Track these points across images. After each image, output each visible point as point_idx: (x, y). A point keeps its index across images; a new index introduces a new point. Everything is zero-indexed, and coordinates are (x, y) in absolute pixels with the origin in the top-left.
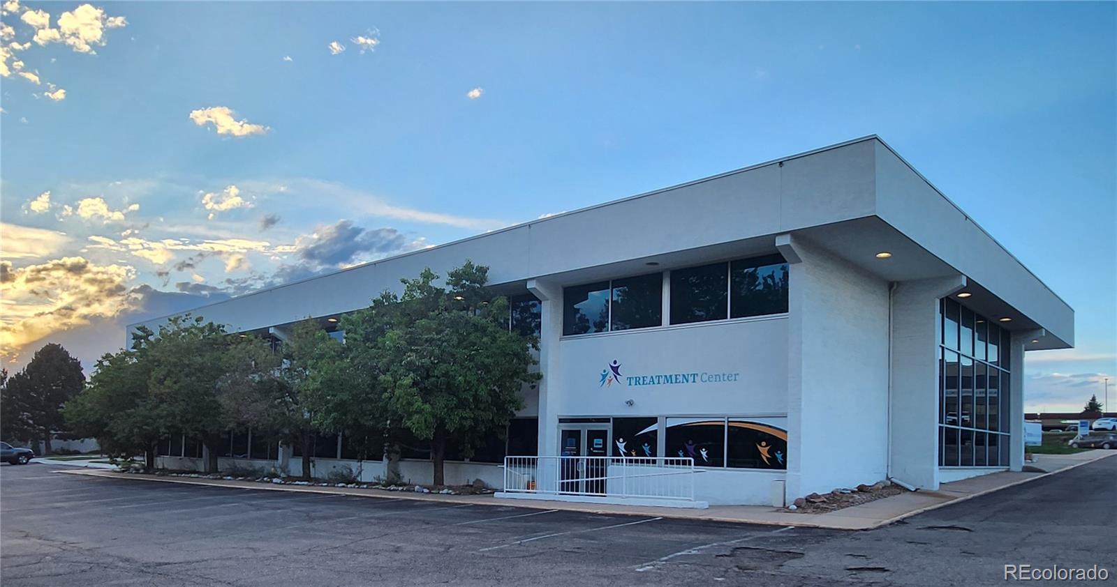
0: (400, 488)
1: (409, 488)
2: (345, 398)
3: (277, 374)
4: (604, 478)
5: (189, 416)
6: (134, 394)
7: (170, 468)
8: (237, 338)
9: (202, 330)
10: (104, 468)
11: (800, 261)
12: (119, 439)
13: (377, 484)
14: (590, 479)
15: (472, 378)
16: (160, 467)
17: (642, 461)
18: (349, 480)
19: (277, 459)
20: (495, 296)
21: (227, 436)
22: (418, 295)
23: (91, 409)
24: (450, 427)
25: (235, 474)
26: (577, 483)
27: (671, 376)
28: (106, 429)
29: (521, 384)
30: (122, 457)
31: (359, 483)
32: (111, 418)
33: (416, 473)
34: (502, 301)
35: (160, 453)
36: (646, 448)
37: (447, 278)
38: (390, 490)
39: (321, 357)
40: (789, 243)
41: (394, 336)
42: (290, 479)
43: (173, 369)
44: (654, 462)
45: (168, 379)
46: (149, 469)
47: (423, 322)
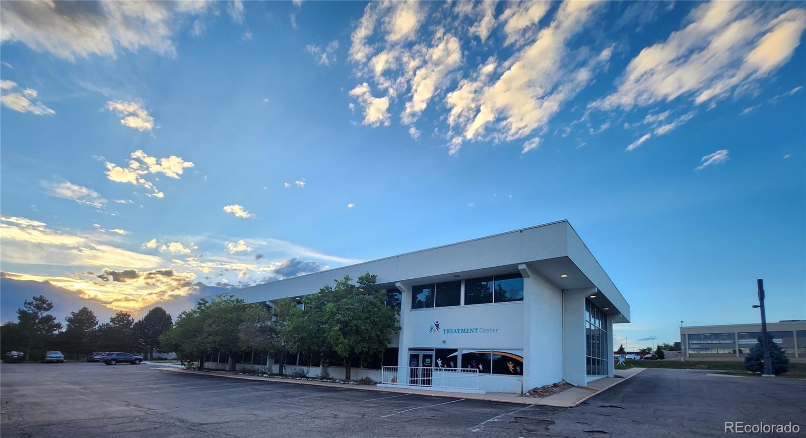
0: (329, 381)
1: (334, 381)
2: (304, 336)
3: (269, 323)
4: (430, 378)
5: (223, 343)
6: (196, 331)
7: (211, 368)
8: (250, 306)
9: (233, 302)
10: (177, 367)
11: (529, 277)
12: (186, 354)
13: (317, 378)
14: (423, 378)
15: (369, 328)
16: (207, 367)
17: (449, 370)
18: (303, 376)
19: (266, 365)
20: (380, 289)
21: (241, 353)
22: (342, 287)
23: (174, 338)
24: (357, 351)
25: (244, 372)
26: (417, 380)
27: (465, 329)
28: (180, 348)
29: (391, 332)
30: (187, 362)
31: (307, 378)
32: (183, 343)
33: (336, 373)
34: (384, 291)
35: (207, 361)
36: (452, 364)
37: (357, 280)
38: (323, 382)
39: (293, 315)
40: (525, 268)
41: (330, 306)
42: (272, 375)
43: (217, 320)
44: (455, 370)
45: (214, 324)
46: (201, 368)
47: (345, 300)
